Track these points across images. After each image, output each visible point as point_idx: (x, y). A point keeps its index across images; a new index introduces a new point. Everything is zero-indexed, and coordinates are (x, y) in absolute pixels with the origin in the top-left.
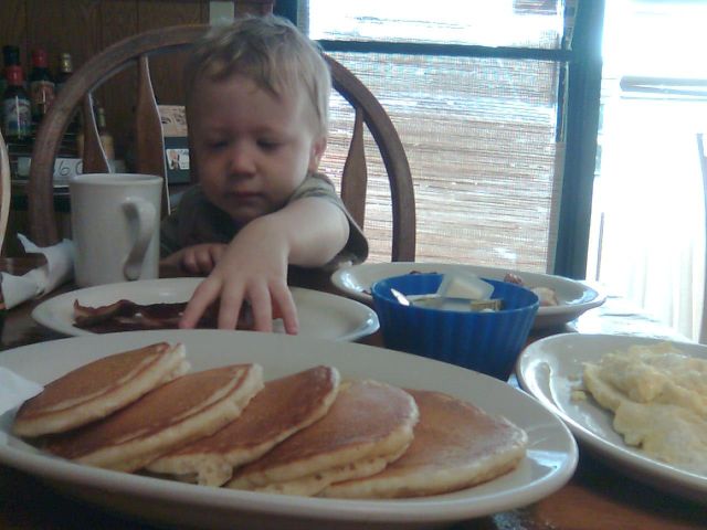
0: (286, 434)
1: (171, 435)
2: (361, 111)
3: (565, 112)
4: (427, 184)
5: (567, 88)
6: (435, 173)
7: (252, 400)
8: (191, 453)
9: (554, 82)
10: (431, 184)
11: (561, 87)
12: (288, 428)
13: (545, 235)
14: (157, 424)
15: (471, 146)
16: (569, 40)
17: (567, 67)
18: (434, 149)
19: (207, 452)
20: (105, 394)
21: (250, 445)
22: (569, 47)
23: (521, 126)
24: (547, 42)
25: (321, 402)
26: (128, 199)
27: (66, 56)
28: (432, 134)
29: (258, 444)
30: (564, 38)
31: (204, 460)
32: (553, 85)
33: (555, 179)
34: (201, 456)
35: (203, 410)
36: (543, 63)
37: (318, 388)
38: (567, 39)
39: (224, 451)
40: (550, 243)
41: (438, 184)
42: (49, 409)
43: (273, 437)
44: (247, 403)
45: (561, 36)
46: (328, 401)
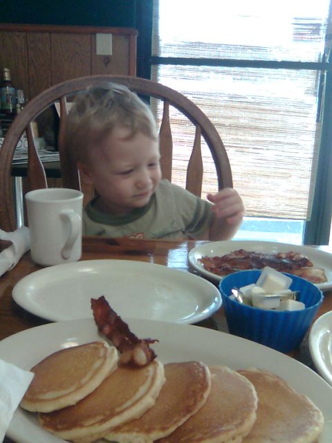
0: (184, 420)
1: (116, 421)
2: (199, 127)
3: (323, 103)
4: (234, 149)
5: (324, 88)
6: (239, 142)
7: (160, 391)
8: (128, 431)
9: (316, 84)
10: (236, 149)
11: (321, 87)
12: (184, 416)
13: (308, 181)
14: (108, 413)
15: (263, 125)
16: (328, 56)
17: (325, 74)
18: (239, 127)
19: (138, 432)
20: (75, 391)
21: (163, 429)
22: (327, 61)
23: (294, 112)
24: (314, 58)
25: (202, 397)
26: (64, 211)
27: (6, 70)
28: (238, 118)
29: (168, 428)
30: (324, 55)
31: (136, 437)
32: (316, 86)
33: (316, 146)
34: (135, 434)
35: (133, 405)
36: (310, 71)
37: (199, 386)
38: (326, 55)
39: (148, 431)
40: (311, 186)
41: (241, 149)
42: (42, 397)
43: (176, 422)
44: (158, 394)
45: (323, 53)
46: (206, 395)
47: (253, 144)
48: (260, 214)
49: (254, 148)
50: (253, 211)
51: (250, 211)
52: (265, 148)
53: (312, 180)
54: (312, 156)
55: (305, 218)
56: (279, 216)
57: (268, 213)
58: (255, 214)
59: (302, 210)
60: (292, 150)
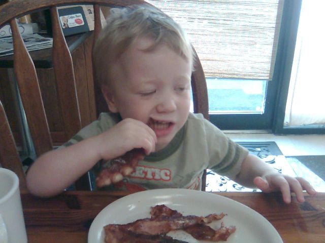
6: (211, 15)
10: (209, 21)
41: (213, 21)
47: (223, 16)
48: (230, 76)
49: (224, 20)
50: (224, 74)
51: (221, 74)
52: (234, 20)
53: (274, 47)
54: (274, 25)
55: (268, 78)
56: (246, 77)
57: (237, 75)
58: (225, 76)
59: (265, 72)
60: (258, 21)
